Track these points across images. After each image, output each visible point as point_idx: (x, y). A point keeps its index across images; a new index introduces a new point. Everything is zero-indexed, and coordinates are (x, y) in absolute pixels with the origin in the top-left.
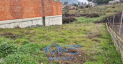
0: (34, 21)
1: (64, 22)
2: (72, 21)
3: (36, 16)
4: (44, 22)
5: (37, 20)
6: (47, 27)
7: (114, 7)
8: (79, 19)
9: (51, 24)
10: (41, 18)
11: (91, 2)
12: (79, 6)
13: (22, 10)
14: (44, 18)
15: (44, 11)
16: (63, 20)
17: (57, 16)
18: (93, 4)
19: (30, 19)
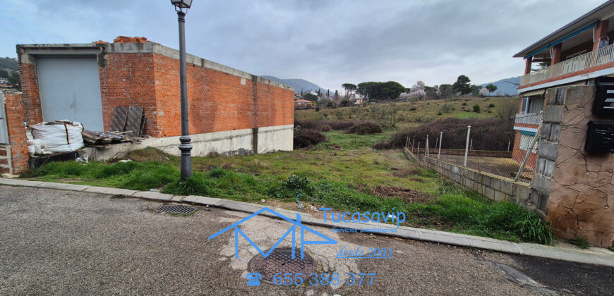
0: (235, 139)
1: (299, 142)
2: (314, 143)
3: (239, 128)
4: (255, 142)
5: (240, 136)
6: (261, 154)
7: (413, 109)
8: (332, 136)
9: (270, 149)
10: (250, 131)
11: (353, 92)
12: (319, 99)
13: (214, 109)
14: (255, 133)
15: (255, 114)
16: (294, 140)
17: (282, 127)
18: (357, 96)
19: (228, 133)
